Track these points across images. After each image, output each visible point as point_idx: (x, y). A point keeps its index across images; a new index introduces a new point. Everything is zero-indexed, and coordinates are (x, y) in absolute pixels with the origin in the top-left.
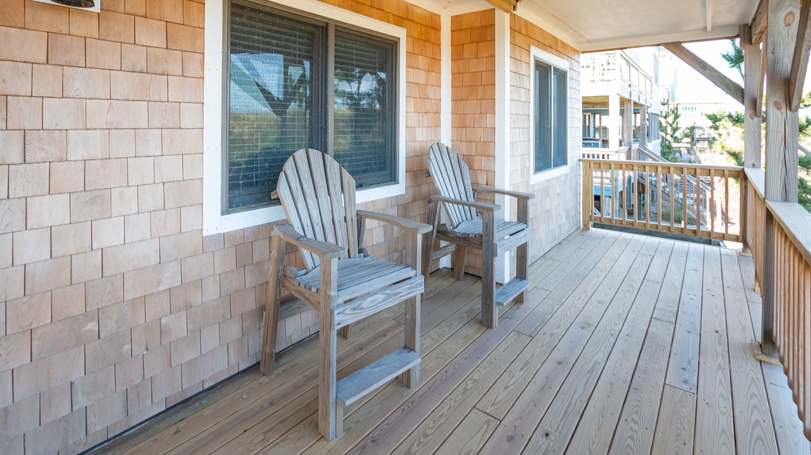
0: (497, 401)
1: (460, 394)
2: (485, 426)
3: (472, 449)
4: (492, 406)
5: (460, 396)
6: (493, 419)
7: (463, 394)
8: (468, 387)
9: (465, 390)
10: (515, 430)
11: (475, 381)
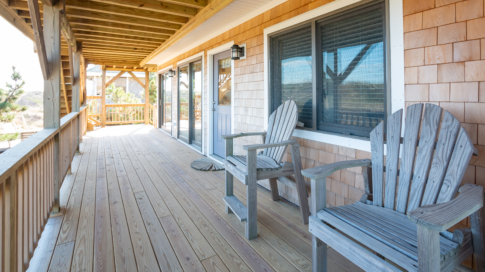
0: (215, 267)
1: (230, 253)
2: (202, 253)
3: (194, 243)
4: (213, 262)
5: (229, 252)
6: (204, 258)
7: (230, 254)
8: (234, 259)
9: (233, 257)
10: (191, 264)
11: (239, 265)
